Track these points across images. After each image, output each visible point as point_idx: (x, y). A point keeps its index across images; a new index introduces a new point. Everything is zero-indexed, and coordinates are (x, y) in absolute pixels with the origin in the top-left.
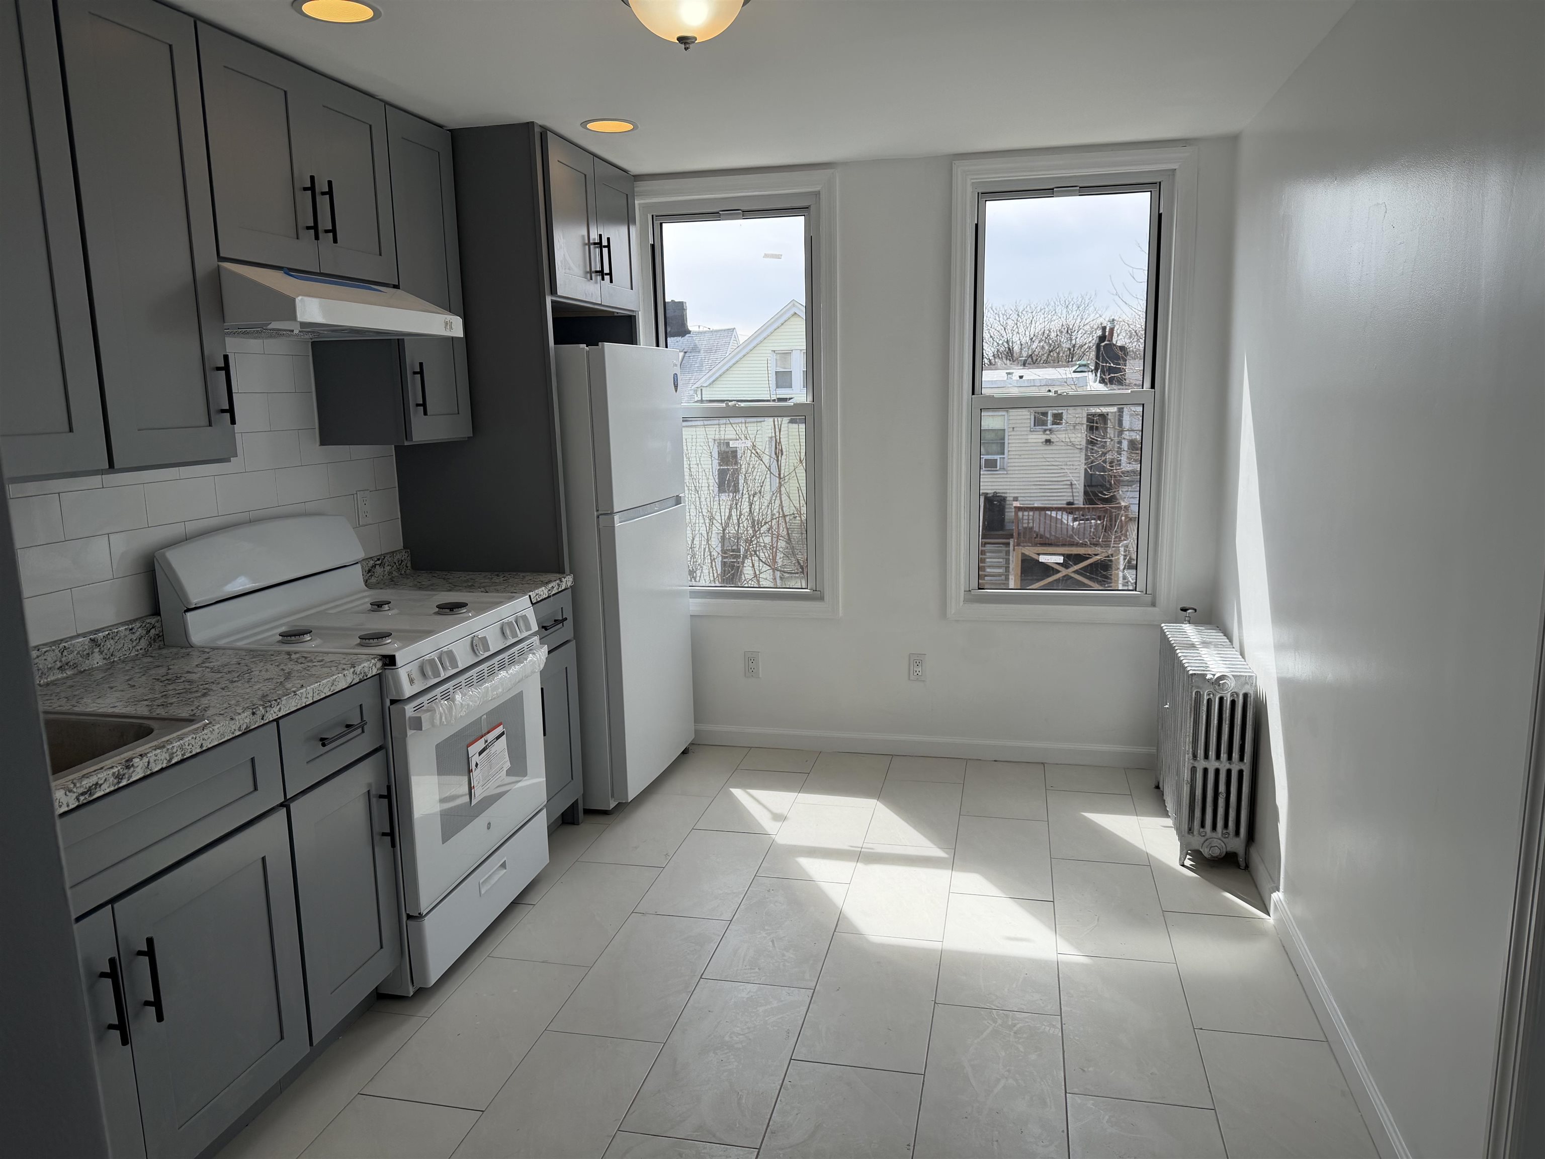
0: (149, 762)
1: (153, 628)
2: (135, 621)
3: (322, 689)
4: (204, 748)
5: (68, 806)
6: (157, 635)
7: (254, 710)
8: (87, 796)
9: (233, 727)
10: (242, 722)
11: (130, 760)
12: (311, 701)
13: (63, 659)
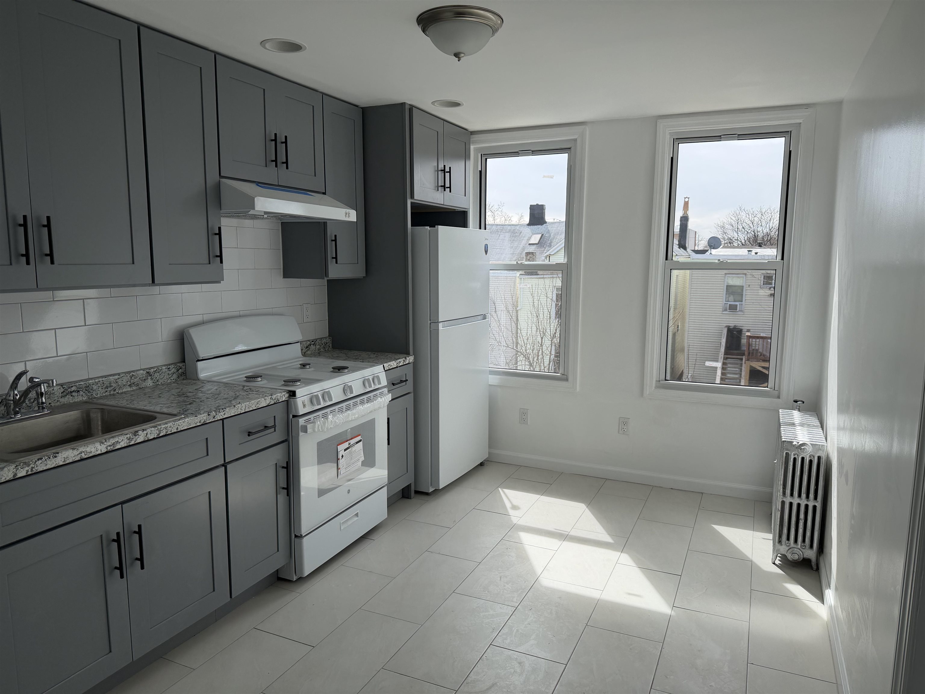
0: (147, 434)
1: (181, 368)
2: (172, 364)
3: (251, 405)
4: (179, 430)
5: (101, 451)
6: (183, 372)
7: (209, 413)
8: (112, 447)
9: (196, 421)
10: (201, 418)
11: (137, 432)
12: (244, 411)
13: (132, 381)
